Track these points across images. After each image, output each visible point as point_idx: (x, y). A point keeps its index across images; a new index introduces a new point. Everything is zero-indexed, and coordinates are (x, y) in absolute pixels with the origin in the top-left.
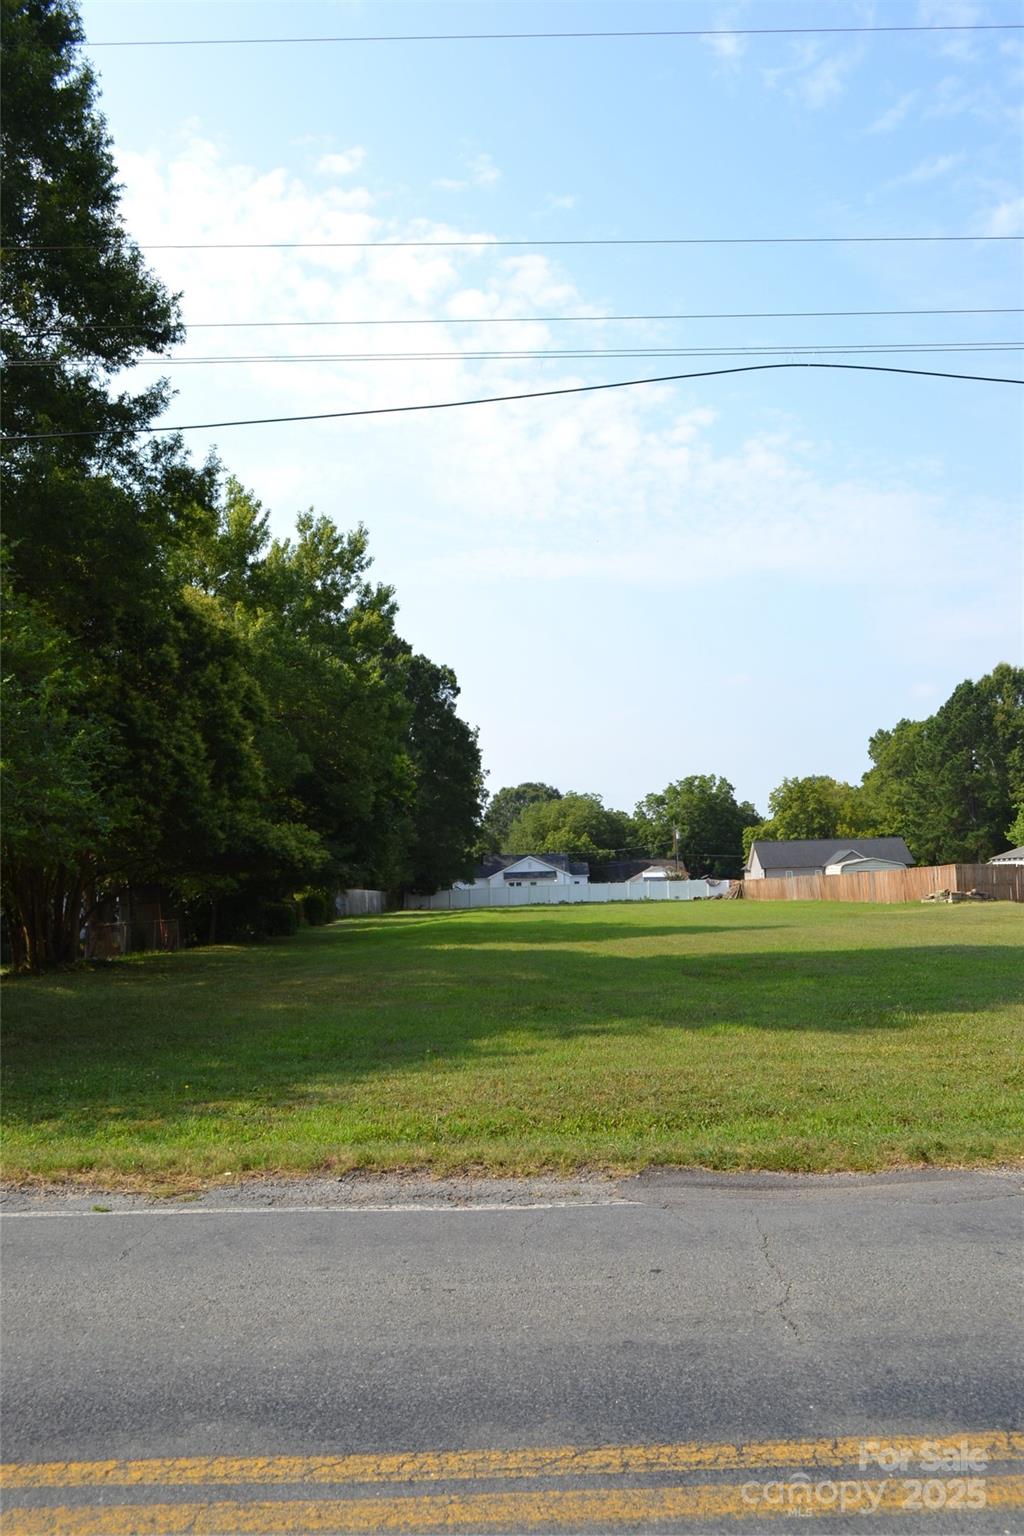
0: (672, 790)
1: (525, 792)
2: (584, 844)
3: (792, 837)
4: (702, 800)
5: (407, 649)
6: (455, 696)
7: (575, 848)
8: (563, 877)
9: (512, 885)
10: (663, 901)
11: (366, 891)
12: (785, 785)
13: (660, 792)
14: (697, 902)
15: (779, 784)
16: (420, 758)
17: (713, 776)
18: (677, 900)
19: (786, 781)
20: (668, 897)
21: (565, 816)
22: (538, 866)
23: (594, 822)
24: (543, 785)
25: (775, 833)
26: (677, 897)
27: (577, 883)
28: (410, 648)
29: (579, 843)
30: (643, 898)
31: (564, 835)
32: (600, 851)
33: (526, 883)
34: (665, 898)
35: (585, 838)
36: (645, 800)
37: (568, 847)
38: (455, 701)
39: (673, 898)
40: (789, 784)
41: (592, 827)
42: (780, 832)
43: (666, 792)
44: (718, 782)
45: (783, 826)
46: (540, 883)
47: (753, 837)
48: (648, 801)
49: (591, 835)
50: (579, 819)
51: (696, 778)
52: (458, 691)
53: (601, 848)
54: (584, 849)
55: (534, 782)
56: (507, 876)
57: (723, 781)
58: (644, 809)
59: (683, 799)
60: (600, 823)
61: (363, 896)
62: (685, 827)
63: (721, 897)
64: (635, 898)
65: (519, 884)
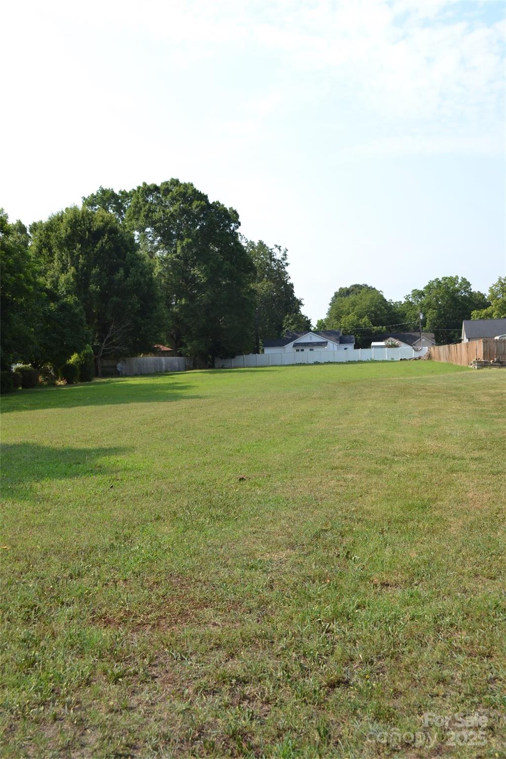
0: (428, 288)
1: (353, 290)
2: (365, 323)
3: (502, 316)
4: (447, 292)
5: (204, 198)
6: (237, 227)
7: (358, 326)
8: (332, 346)
9: (298, 350)
10: (383, 361)
11: (163, 358)
12: (500, 281)
13: (421, 288)
14: (403, 362)
15: (496, 281)
16: (205, 269)
17: (457, 277)
18: (392, 361)
19: (500, 279)
20: (387, 359)
21: (355, 306)
22: (316, 339)
23: (373, 309)
24: (366, 285)
25: (492, 314)
26: (393, 359)
27: (346, 349)
28: (206, 197)
29: (361, 323)
30: (369, 360)
31: (352, 317)
32: (376, 327)
33: (307, 350)
34: (385, 360)
35: (365, 319)
36: (411, 293)
37: (352, 324)
38: (237, 231)
39: (390, 360)
40: (503, 281)
41: (372, 312)
42: (495, 313)
43: (425, 288)
44: (460, 281)
45: (498, 310)
46: (316, 349)
47: (477, 316)
48: (412, 295)
49: (370, 317)
50: (364, 307)
51: (446, 278)
52: (240, 224)
53: (374, 325)
54: (364, 326)
55: (361, 284)
56: (295, 345)
57: (464, 280)
58: (410, 300)
59: (434, 292)
60: (380, 309)
61: (160, 360)
62: (434, 311)
63: (419, 358)
64: (364, 359)
65: (302, 350)
